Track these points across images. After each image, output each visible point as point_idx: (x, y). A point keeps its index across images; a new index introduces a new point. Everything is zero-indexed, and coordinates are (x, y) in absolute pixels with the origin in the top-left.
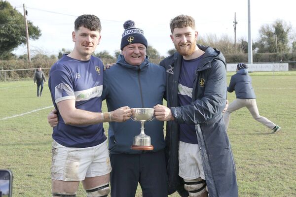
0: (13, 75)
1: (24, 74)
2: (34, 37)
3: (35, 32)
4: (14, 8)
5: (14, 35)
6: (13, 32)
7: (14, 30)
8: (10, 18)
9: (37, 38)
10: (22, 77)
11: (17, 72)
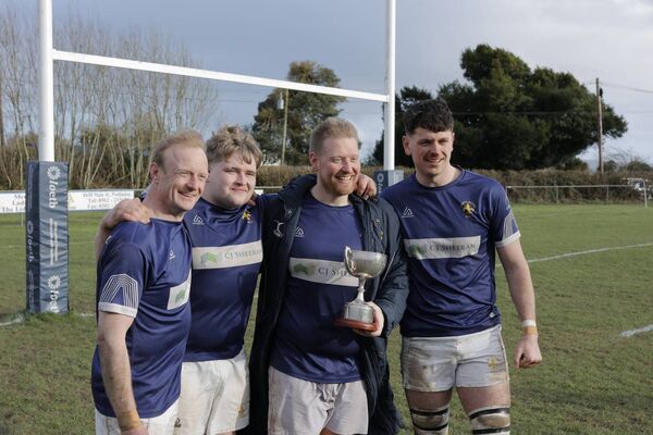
0: (572, 194)
1: (590, 194)
2: (615, 133)
3: (616, 126)
4: (581, 84)
5: (581, 129)
6: (579, 125)
7: (582, 122)
8: (575, 100)
9: (620, 136)
10: (587, 198)
11: (579, 189)
